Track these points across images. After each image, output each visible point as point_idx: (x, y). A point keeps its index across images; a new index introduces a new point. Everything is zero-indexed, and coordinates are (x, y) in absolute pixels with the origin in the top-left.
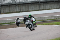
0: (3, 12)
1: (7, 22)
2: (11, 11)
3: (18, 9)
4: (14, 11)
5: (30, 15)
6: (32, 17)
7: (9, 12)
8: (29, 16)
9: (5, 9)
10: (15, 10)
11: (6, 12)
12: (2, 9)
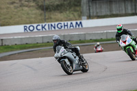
0: (95, 14)
1: (104, 38)
2: (114, 13)
3: (129, 8)
4: (121, 13)
5: (121, 29)
6: (126, 32)
7: (109, 13)
8: (118, 30)
9: (101, 7)
10: (122, 10)
11: (103, 14)
12: (94, 7)
